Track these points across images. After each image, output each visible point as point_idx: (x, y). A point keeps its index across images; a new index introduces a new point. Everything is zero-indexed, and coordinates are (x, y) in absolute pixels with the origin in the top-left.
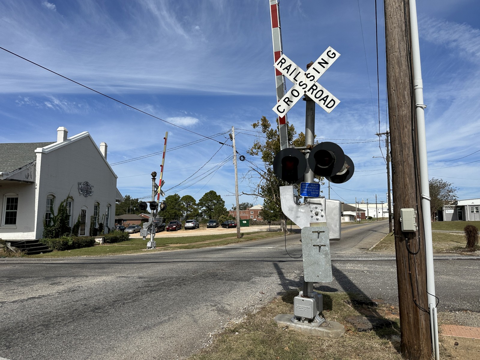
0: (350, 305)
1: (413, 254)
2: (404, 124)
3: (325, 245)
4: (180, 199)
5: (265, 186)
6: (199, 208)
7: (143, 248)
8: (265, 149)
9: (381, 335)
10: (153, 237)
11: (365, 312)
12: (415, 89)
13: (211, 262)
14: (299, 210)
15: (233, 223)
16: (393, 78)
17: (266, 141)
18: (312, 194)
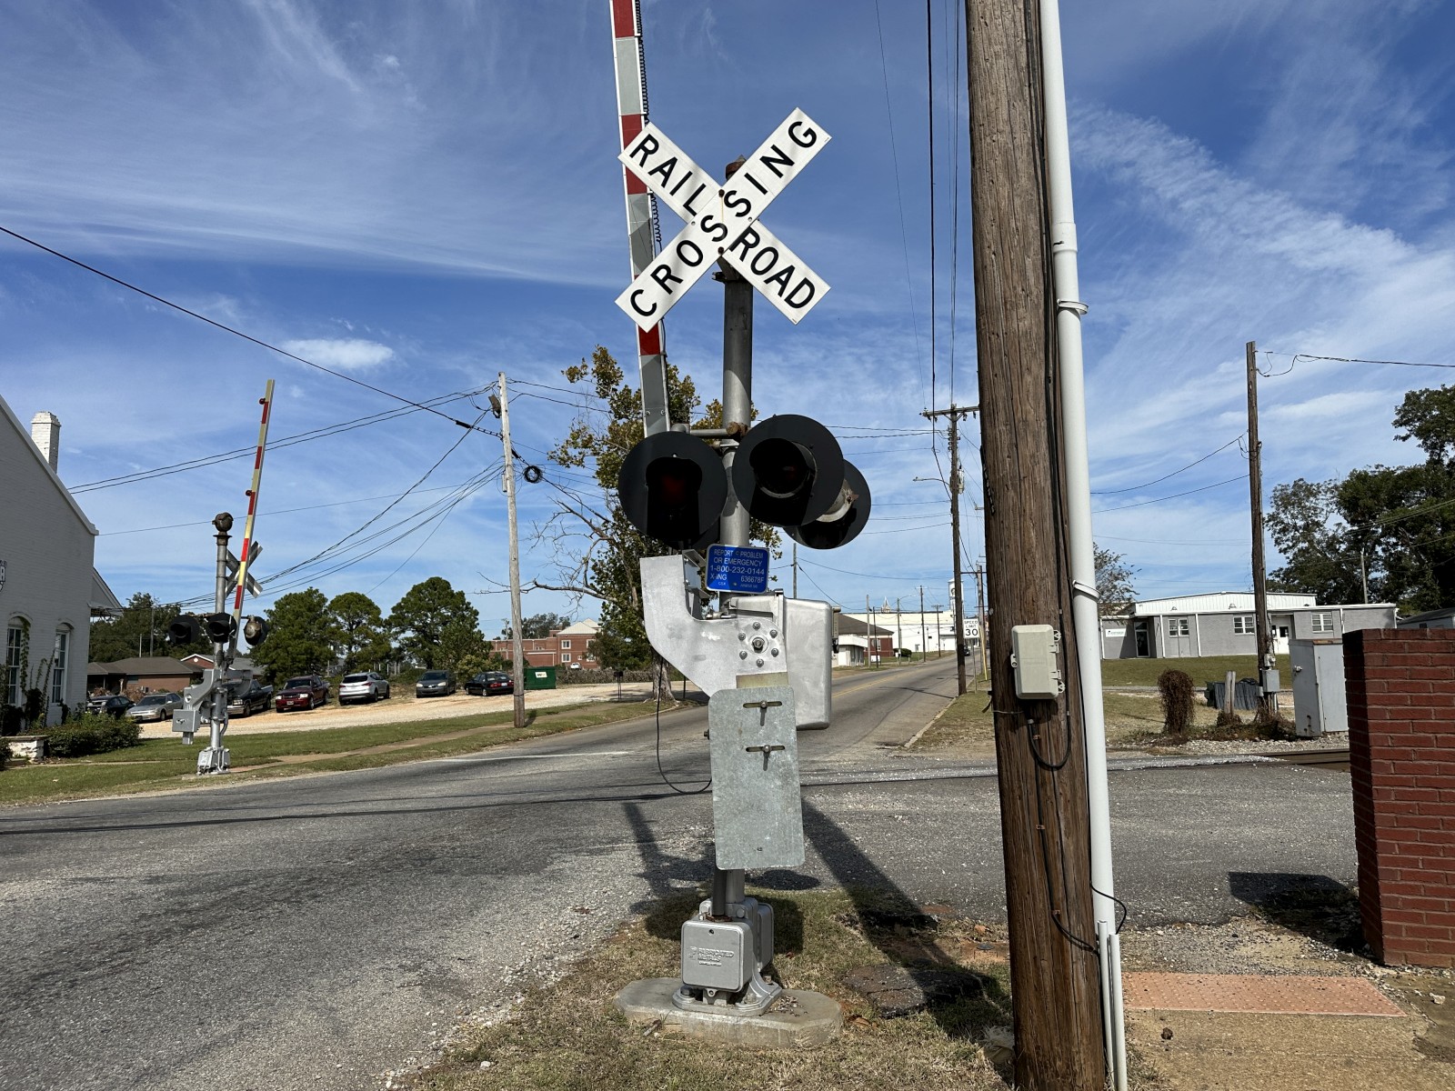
0: (856, 929)
1: (1051, 768)
2: (1024, 362)
3: (783, 748)
4: (327, 604)
5: (606, 561)
6: (391, 636)
7: (186, 770)
8: (605, 448)
9: (950, 1024)
10: (220, 733)
11: (902, 949)
12: (1055, 254)
13: (416, 814)
14: (703, 635)
15: (503, 678)
16: (990, 212)
17: (608, 423)
18: (744, 583)
